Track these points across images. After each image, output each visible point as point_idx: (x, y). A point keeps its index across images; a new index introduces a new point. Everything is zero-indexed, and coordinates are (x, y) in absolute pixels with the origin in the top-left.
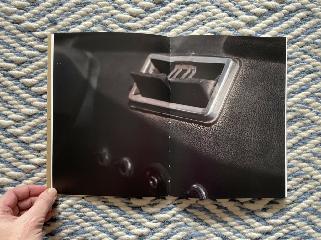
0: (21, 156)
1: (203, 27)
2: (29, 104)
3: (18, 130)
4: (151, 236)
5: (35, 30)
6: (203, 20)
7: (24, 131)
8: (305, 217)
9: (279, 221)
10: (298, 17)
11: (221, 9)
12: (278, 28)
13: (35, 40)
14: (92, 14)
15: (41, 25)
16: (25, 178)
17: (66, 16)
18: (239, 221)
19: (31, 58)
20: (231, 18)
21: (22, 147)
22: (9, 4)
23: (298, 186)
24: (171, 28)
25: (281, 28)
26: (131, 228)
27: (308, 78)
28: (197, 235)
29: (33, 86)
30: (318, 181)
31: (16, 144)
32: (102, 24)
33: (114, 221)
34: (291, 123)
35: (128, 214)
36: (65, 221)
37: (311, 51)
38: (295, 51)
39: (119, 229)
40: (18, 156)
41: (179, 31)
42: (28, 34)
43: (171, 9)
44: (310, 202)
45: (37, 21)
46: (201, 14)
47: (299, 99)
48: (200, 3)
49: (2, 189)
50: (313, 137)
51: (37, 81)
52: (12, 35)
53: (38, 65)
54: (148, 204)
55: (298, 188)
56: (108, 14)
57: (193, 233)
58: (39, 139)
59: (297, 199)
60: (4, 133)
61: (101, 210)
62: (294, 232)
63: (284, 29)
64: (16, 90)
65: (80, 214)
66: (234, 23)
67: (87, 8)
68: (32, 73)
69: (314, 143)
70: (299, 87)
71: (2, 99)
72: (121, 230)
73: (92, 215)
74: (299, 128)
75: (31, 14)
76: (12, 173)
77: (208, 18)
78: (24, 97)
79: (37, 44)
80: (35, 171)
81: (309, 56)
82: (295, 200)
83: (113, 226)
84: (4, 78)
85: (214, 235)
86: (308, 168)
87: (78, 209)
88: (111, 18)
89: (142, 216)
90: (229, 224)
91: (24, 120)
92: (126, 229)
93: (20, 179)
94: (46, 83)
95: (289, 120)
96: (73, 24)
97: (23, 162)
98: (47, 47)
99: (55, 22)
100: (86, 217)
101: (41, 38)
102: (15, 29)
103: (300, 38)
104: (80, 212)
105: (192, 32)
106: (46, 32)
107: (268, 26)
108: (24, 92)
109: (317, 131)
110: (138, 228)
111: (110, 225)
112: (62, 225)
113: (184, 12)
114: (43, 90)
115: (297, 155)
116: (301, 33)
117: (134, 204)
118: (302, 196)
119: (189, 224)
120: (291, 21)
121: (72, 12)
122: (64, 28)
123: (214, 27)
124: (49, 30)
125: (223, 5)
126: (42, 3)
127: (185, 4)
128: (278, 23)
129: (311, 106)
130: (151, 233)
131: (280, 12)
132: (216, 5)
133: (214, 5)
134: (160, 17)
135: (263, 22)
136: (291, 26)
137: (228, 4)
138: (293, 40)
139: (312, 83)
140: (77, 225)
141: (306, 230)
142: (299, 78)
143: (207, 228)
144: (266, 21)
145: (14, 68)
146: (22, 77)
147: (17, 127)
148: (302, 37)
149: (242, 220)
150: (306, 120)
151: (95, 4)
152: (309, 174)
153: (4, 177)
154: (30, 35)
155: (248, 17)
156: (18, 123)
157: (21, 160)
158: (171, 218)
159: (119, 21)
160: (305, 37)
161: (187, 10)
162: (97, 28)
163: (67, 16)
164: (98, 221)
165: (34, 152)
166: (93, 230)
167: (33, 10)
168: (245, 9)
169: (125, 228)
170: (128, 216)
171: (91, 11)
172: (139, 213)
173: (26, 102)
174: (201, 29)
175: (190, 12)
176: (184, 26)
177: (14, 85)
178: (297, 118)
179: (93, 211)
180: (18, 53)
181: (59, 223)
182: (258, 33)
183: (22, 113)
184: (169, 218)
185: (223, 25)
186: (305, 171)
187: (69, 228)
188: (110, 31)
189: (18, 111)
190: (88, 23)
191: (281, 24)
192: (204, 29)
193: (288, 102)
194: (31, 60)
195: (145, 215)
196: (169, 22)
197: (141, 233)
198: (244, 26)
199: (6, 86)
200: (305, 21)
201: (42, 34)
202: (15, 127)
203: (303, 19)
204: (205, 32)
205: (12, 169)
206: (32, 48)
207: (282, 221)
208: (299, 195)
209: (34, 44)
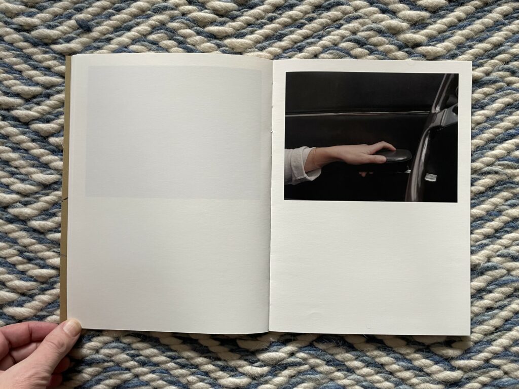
0: (32, 255)
1: (338, 32)
2: (45, 166)
3: (27, 211)
5: (55, 42)
6: (337, 20)
7: (37, 211)
10: (498, 13)
12: (466, 31)
13: (55, 59)
14: (149, 12)
15: (64, 33)
16: (39, 292)
17: (107, 17)
18: (404, 364)
19: (47, 88)
20: (385, 16)
21: (34, 238)
23: (506, 302)
24: (283, 34)
25: (471, 30)
26: (220, 376)
28: (333, 388)
29: (52, 135)
31: (23, 233)
32: (167, 30)
33: (189, 364)
34: (491, 193)
35: (214, 353)
36: (106, 364)
39: (198, 377)
40: (27, 254)
41: (296, 39)
42: (44, 49)
45: (57, 26)
46: (333, 9)
47: (504, 152)
51: (58, 126)
52: (17, 51)
53: (59, 100)
55: (505, 306)
56: (176, 12)
57: (325, 385)
59: (504, 324)
60: (3, 214)
61: (167, 345)
62: (499, 381)
63: (476, 33)
64: (24, 142)
65: (132, 352)
66: (390, 24)
67: (141, 3)
68: (49, 113)
70: (503, 132)
72: (202, 380)
73: (152, 355)
74: (505, 202)
75: (49, 15)
76: (18, 283)
77: (345, 17)
78: (37, 153)
79: (59, 66)
80: (55, 279)
82: (500, 326)
83: (189, 373)
84: (3, 122)
85: (361, 388)
87: (129, 344)
88: (182, 18)
89: (237, 355)
90: (388, 368)
91: (36, 193)
92: (211, 378)
93: (30, 293)
95: (487, 189)
96: (118, 29)
97: (35, 264)
99: (89, 27)
100: (141, 358)
101: (65, 54)
102: (21, 41)
103: (502, 48)
104: (133, 349)
105: (318, 40)
106: (73, 45)
107: (449, 27)
108: (37, 146)
110: (230, 377)
111: (183, 371)
112: (102, 372)
113: (305, 6)
115: (503, 248)
116: (505, 40)
118: (512, 320)
119: (319, 369)
120: (488, 20)
121: (116, 11)
122: (104, 37)
123: (357, 31)
124: (77, 40)
128: (465, 23)
130: (253, 385)
131: (467, 4)
134: (265, 16)
135: (439, 21)
136: (487, 28)
138: (492, 51)
140: (127, 372)
142: (503, 115)
143: (349, 376)
144: (444, 20)
145: (21, 106)
146: (33, 120)
147: (26, 204)
148: (507, 47)
149: (410, 361)
150: (517, 188)
153: (4, 290)
154: (47, 49)
155: (414, 14)
156: (27, 199)
157: (32, 260)
158: (288, 358)
159: (195, 24)
160: (511, 46)
161: (310, 4)
162: (158, 36)
163: (109, 17)
164: (163, 364)
165: (54, 248)
166: (154, 380)
167: (52, 9)
169: (210, 377)
171: (148, 7)
172: (232, 351)
173: (40, 162)
174: (335, 35)
175: (315, 6)
176: (304, 31)
177: (20, 135)
178: (502, 185)
179: (153, 347)
180: (27, 80)
181: (98, 369)
182: (432, 40)
183: (34, 181)
184: (284, 359)
185: (371, 27)
186: (516, 276)
187: (113, 377)
188: (181, 41)
189: (26, 177)
190: (144, 27)
191: (470, 25)
192: (339, 34)
193: (484, 157)
194: (48, 91)
195: (242, 353)
196: (279, 23)
197: (236, 385)
198: (408, 29)
199: (6, 137)
200: (511, 20)
201: (67, 47)
202: (22, 204)
203: (508, 17)
204: (342, 40)
205: (17, 277)
206: (49, 71)
207: (478, 362)
208: (507, 318)
209: (52, 65)
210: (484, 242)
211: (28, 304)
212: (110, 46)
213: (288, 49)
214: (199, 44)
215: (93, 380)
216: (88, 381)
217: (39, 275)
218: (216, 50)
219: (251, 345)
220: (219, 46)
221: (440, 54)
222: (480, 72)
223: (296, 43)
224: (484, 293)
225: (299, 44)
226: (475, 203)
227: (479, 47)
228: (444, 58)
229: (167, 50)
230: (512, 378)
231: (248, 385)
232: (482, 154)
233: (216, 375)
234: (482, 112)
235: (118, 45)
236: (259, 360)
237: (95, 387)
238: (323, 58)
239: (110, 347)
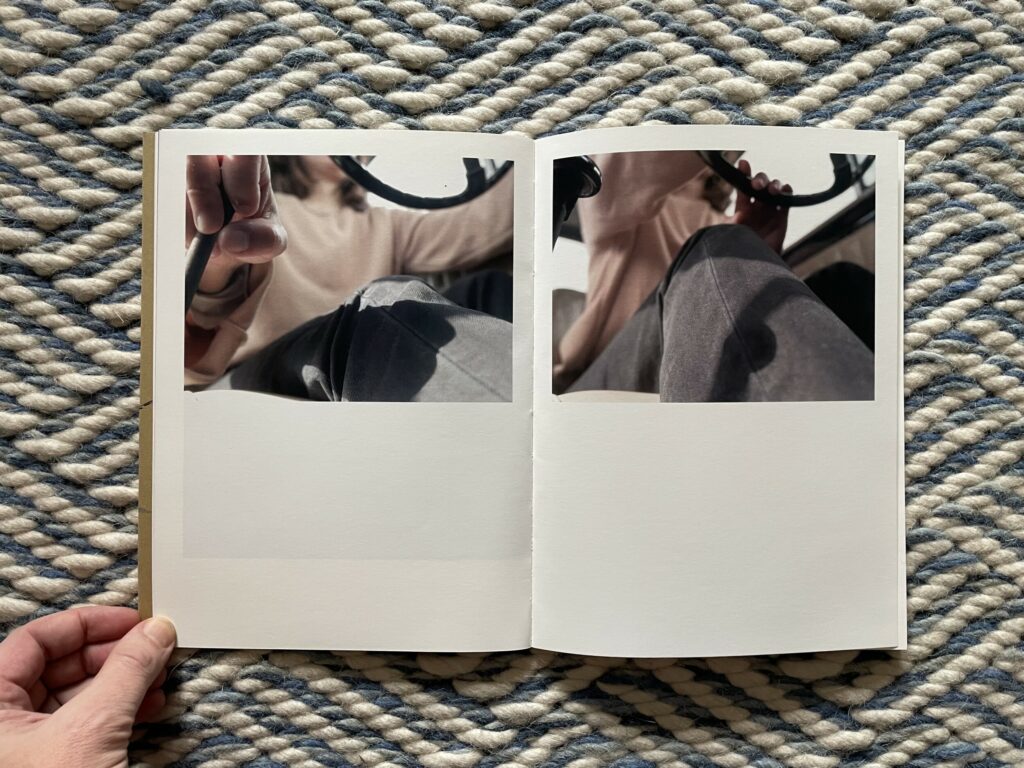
0: (61, 528)
1: (635, 100)
2: (85, 359)
3: (52, 444)
5: (100, 122)
6: (633, 79)
7: (70, 445)
8: (975, 698)
9: (892, 714)
10: (934, 62)
11: (692, 40)
12: (873, 98)
13: (100, 154)
14: (279, 65)
15: (118, 105)
16: (77, 598)
17: (198, 73)
18: (765, 719)
19: (87, 211)
20: (723, 70)
21: (65, 496)
22: (16, 40)
23: (951, 601)
24: (533, 106)
25: (883, 96)
26: (422, 749)
27: (970, 254)
28: (634, 767)
29: (98, 299)
30: (1015, 584)
31: (45, 487)
32: (314, 98)
33: (364, 727)
34: (922, 400)
35: (411, 706)
36: (207, 732)
37: (979, 168)
38: (928, 169)
39: (381, 753)
40: (54, 526)
41: (558, 116)
42: (78, 135)
43: (530, 44)
44: (990, 650)
45: (104, 92)
46: (626, 59)
47: (946, 322)
48: (624, 23)
50: (992, 442)
51: (109, 283)
52: (27, 139)
53: (111, 232)
54: (472, 672)
55: (951, 608)
56: (330, 65)
57: (619, 761)
58: (118, 470)
59: (949, 642)
60: (5, 452)
61: (324, 693)
62: (941, 747)
63: (893, 102)
64: (44, 314)
65: (257, 707)
66: (733, 86)
67: (266, 48)
68: (91, 258)
69: (995, 461)
70: (944, 285)
72: (389, 758)
73: (294, 712)
74: (948, 415)
75: (86, 71)
76: (36, 582)
77: (649, 73)
78: (70, 335)
79: (107, 167)
80: (107, 573)
81: (974, 186)
82: (943, 646)
83: (364, 744)
84: (3, 276)
85: (686, 766)
86: (982, 542)
87: (250, 694)
88: (342, 77)
89: (455, 709)
90: (736, 727)
91: (69, 410)
92: (406, 754)
93: (59, 600)
94: (138, 289)
95: (916, 391)
96: (220, 98)
97: (69, 545)
98: (139, 174)
99: (165, 95)
100: (274, 718)
101: (120, 146)
102: (35, 120)
103: (941, 128)
104: (257, 703)
105: (598, 115)
106: (135, 128)
107: (841, 91)
108: (69, 320)
109: (1005, 423)
110: (442, 750)
111: (353, 742)
112: (199, 747)
113: (573, 53)
114: (128, 311)
115: (944, 500)
116: (945, 113)
117: (428, 670)
118: (964, 634)
119: (606, 732)
120: (914, 76)
121: (217, 63)
122: (194, 113)
123: (671, 99)
124: (142, 119)
125: (696, 28)
126: (121, 33)
127: (577, 28)
128: (872, 82)
129: (983, 345)
130: (486, 764)
131: (876, 46)
132: (673, 31)
133: (667, 31)
134: (499, 71)
135: (824, 80)
136: (912, 91)
137: (714, 25)
138: (921, 135)
139: (984, 269)
140: (246, 745)
141: (979, 740)
142: (942, 254)
143: (663, 743)
144: (834, 78)
145: (36, 245)
146: (61, 272)
147: (48, 432)
148: (949, 127)
149: (775, 714)
150: (970, 388)
151: (290, 34)
152: (984, 562)
153: (10, 595)
154: (85, 137)
155: (777, 67)
156: (50, 422)
157: (63, 538)
158: (550, 712)
159: (367, 87)
161: (584, 49)
162: (297, 110)
163: (202, 74)
164: (314, 729)
165: (105, 514)
166: (298, 760)
167: (93, 59)
168: (765, 40)
169: (403, 751)
170: (411, 711)
171: (277, 56)
172: (442, 701)
173: (75, 352)
174: (632, 106)
175: (592, 53)
176: (573, 99)
177: (34, 299)
178: (942, 384)
179: (296, 697)
180: (47, 196)
181: (191, 741)
182: (811, 115)
183: (64, 388)
184: (542, 715)
185: (697, 92)
186: (970, 553)
187: (220, 756)
188: (341, 120)
189: (49, 381)
190: (270, 94)
191: (880, 86)
192: (638, 106)
193: (909, 332)
194: (88, 216)
195: (465, 706)
196: (526, 86)
197: (453, 765)
198: (766, 95)
199: (10, 304)
200: (957, 76)
201: (123, 133)
202: (42, 432)
203: (952, 69)
204: (643, 116)
205: (33, 570)
206: (90, 179)
207: (902, 712)
208: (954, 630)
209: (96, 166)
213: (542, 134)
214: (375, 125)
215: (182, 761)
217: (78, 565)
219: (481, 691)
223: (557, 122)
224: (911, 585)
227: (898, 128)
231: (475, 765)
233: (415, 748)
235: (221, 127)
239: (213, 699)
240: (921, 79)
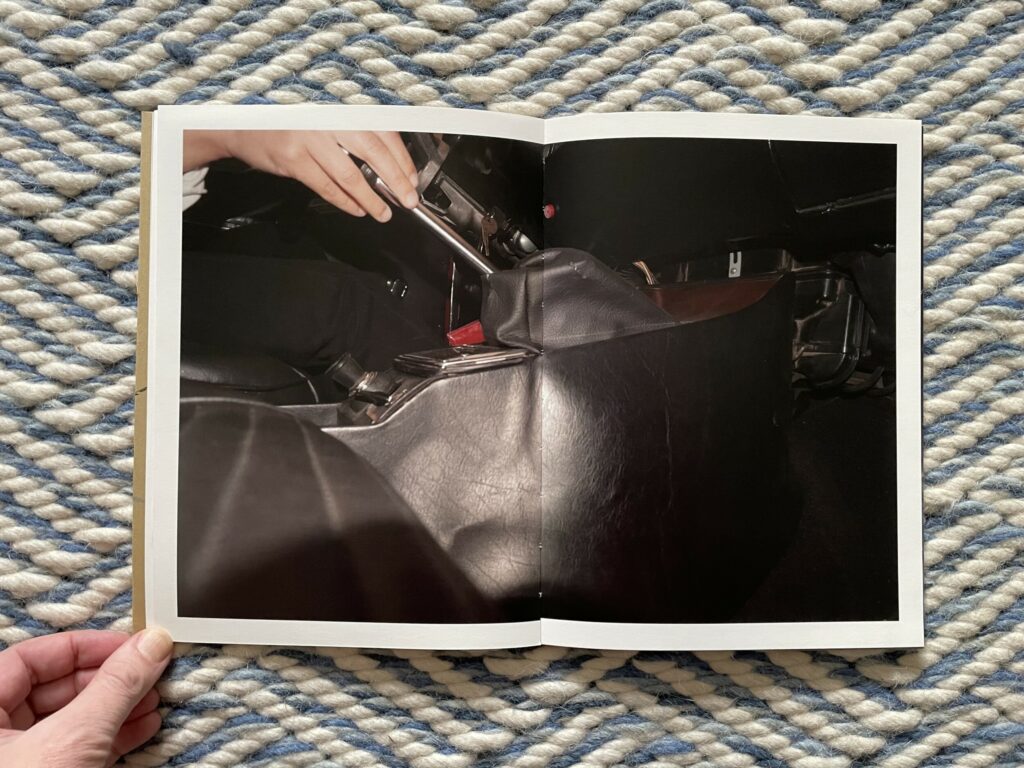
0: (83, 500)
1: (670, 60)
2: (108, 327)
3: (73, 415)
4: (519, 756)
5: (122, 85)
6: (668, 39)
7: (92, 416)
10: (976, 21)
12: (916, 57)
13: (123, 118)
14: (305, 26)
15: (141, 69)
16: (97, 573)
17: (222, 35)
18: (806, 698)
19: (109, 176)
20: (761, 29)
21: (86, 468)
22: (37, 2)
23: (1000, 576)
24: (564, 66)
25: (926, 55)
26: (452, 729)
27: (1017, 218)
28: (673, 748)
29: (120, 266)
31: (66, 459)
32: (341, 60)
33: (393, 706)
34: (969, 368)
35: (440, 685)
36: (231, 711)
39: (411, 733)
40: (73, 499)
41: (591, 76)
42: (100, 99)
45: (126, 55)
46: (661, 17)
47: (992, 287)
49: (22, 611)
51: (131, 249)
52: (47, 103)
53: (133, 198)
54: (504, 650)
55: (1000, 583)
56: (357, 26)
57: (656, 742)
59: (998, 619)
60: (25, 423)
61: (350, 672)
62: (990, 728)
63: (936, 61)
64: (64, 281)
65: (282, 686)
66: (771, 44)
67: (290, 9)
68: (114, 224)
70: (990, 250)
71: (18, 313)
72: (419, 739)
73: (320, 691)
75: (109, 33)
76: (56, 556)
77: (684, 32)
78: (91, 303)
79: (130, 131)
80: (128, 547)
81: (1020, 148)
82: (991, 624)
83: (393, 724)
84: (23, 243)
85: (726, 748)
87: (276, 671)
88: (369, 38)
89: (486, 688)
90: (777, 707)
91: (90, 379)
92: (436, 734)
93: (80, 574)
95: (961, 359)
96: (245, 60)
97: (90, 518)
99: (188, 57)
100: (300, 697)
102: (57, 84)
103: (986, 88)
104: (283, 681)
105: (632, 76)
106: (157, 91)
107: (883, 50)
108: (90, 288)
110: (473, 730)
111: (382, 721)
112: (223, 726)
113: (606, 12)
115: (993, 472)
116: (989, 74)
118: (1014, 610)
119: (643, 712)
120: (957, 34)
121: (241, 24)
122: (218, 76)
123: (707, 58)
124: (166, 82)
128: (914, 41)
130: (518, 745)
131: (918, 5)
134: (529, 32)
135: (864, 39)
136: (955, 50)
138: (965, 95)
140: (272, 724)
142: (988, 218)
143: (702, 723)
144: (873, 36)
145: (57, 211)
146: (82, 238)
147: (69, 402)
148: (993, 87)
149: (818, 693)
150: (1018, 356)
153: (29, 569)
154: (108, 101)
155: (817, 25)
156: (71, 392)
157: (84, 511)
158: (583, 693)
159: (395, 48)
160: (1002, 85)
161: (617, 8)
162: (323, 72)
163: (226, 36)
164: (341, 708)
165: (127, 486)
166: (324, 740)
167: (116, 21)
169: (433, 731)
170: (440, 689)
171: (303, 17)
172: (475, 680)
173: (96, 320)
174: (665, 67)
175: (625, 12)
176: (606, 60)
177: (55, 266)
178: (989, 351)
179: (323, 675)
180: (68, 160)
181: (215, 720)
182: (851, 75)
183: (87, 357)
184: (576, 694)
185: (734, 51)
186: (1019, 526)
187: (245, 736)
188: (368, 82)
189: (70, 350)
190: (296, 56)
191: (922, 45)
192: (673, 65)
193: (954, 297)
194: (111, 181)
195: (497, 685)
196: (557, 46)
197: (485, 745)
198: (805, 54)
199: (29, 272)
200: (1001, 35)
201: (146, 96)
202: (63, 402)
203: (996, 29)
204: (678, 77)
205: (54, 544)
206: (112, 143)
207: (950, 692)
208: (1003, 606)
209: (118, 130)
210: (956, 461)
211: (77, 597)
212: (230, 92)
213: (574, 95)
214: (402, 88)
215: (205, 742)
216: (197, 744)
217: (98, 539)
218: (437, 99)
219: (513, 669)
220: (442, 91)
221: (867, 102)
222: (943, 134)
223: (589, 83)
224: (958, 560)
225: (595, 85)
226: (937, 387)
227: (941, 88)
228: (875, 109)
229: (340, 99)
230: (1015, 722)
231: (507, 746)
232: (950, 293)
233: (445, 728)
234: (948, 212)
235: (245, 90)
236: (527, 698)
237: (211, 755)
238: (642, 110)
239: (238, 677)
240: (964, 38)
